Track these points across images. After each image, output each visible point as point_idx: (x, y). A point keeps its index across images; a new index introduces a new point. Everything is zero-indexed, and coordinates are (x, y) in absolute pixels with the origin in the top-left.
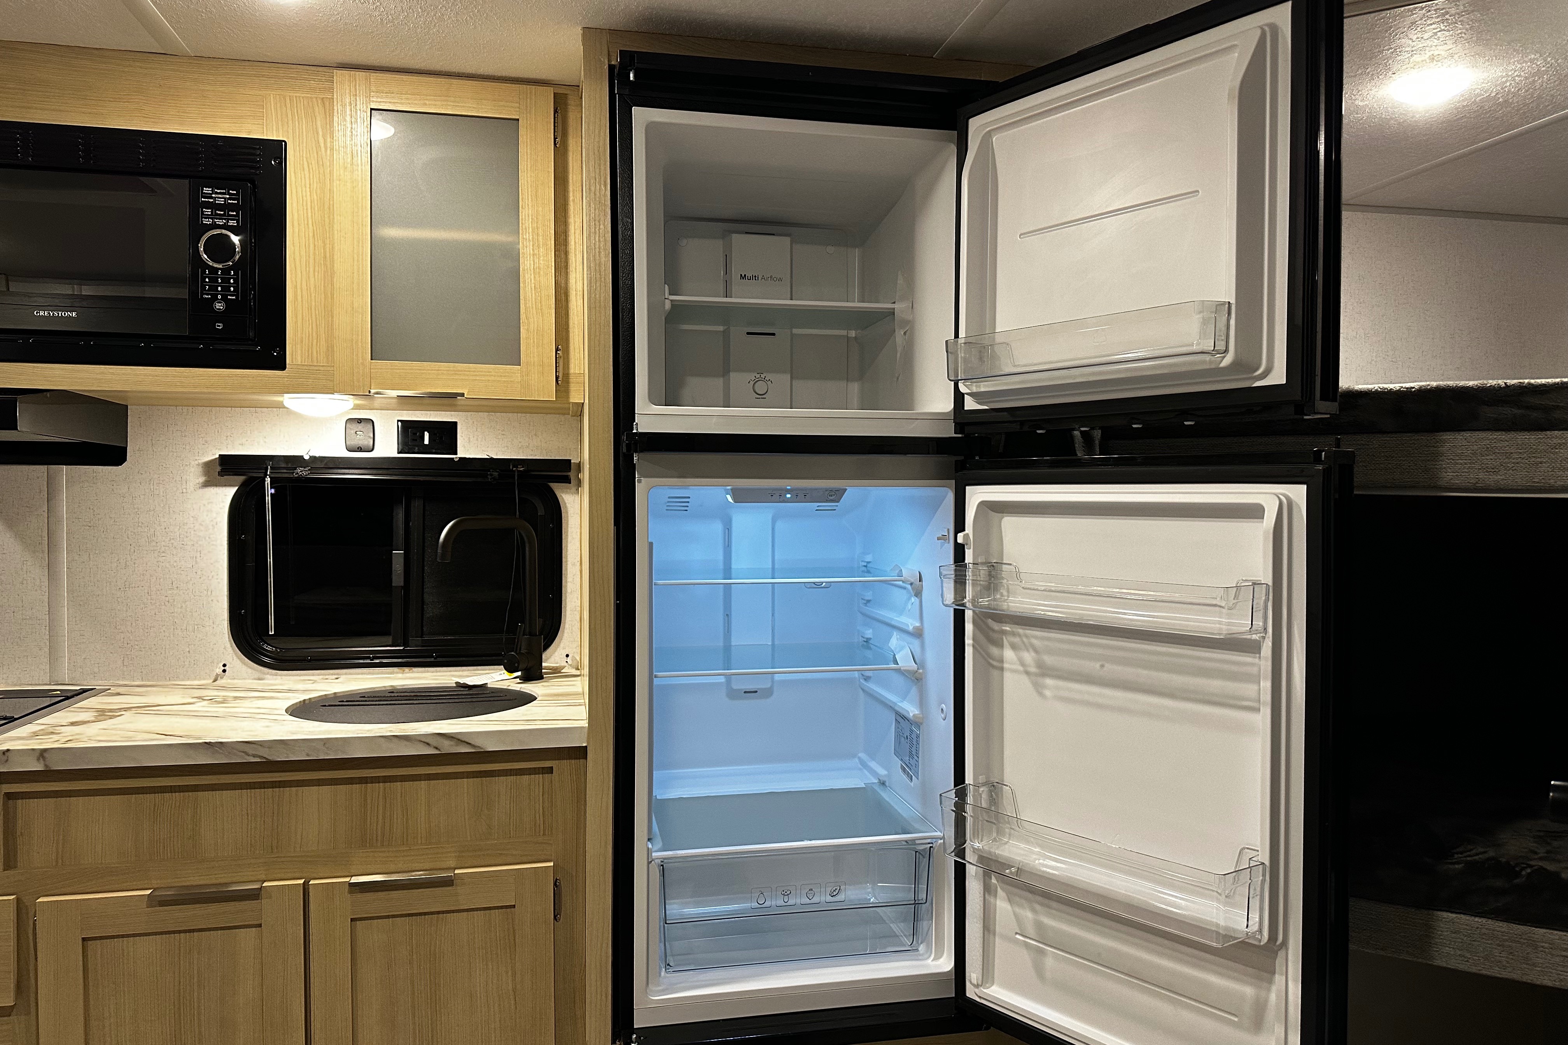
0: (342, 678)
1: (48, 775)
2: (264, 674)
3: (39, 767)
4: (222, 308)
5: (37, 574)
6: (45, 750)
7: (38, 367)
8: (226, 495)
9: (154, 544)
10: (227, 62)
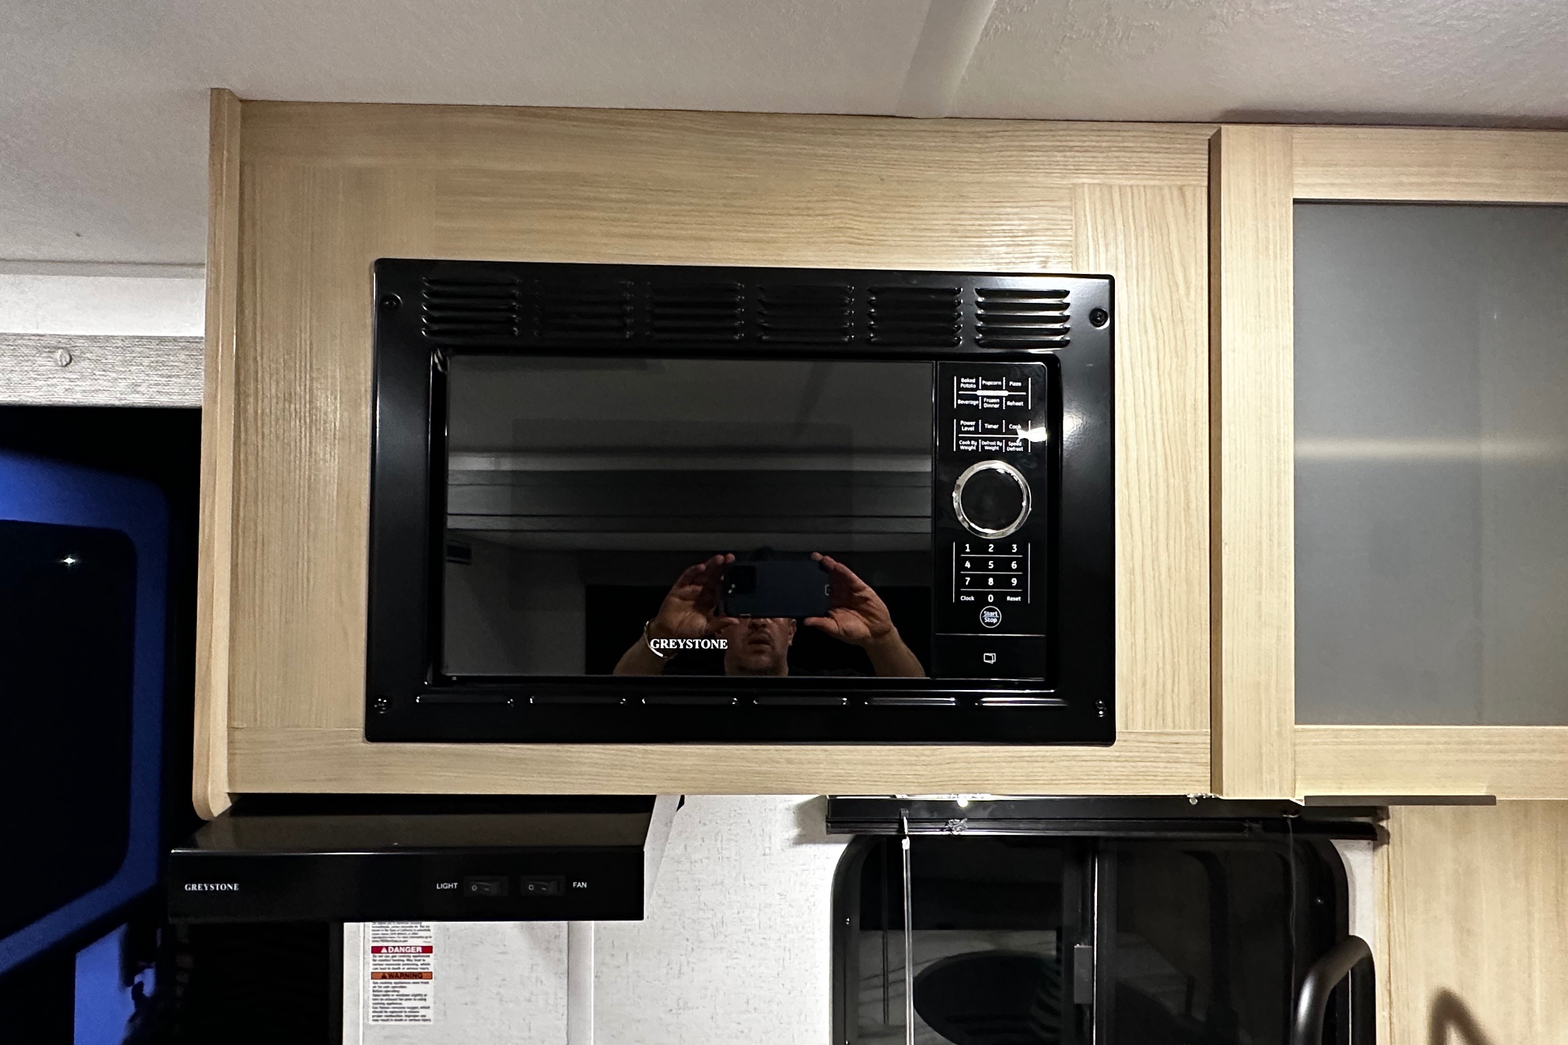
4: (995, 621)
5: (553, 986)
8: (828, 856)
9: (722, 938)
10: (1007, 125)
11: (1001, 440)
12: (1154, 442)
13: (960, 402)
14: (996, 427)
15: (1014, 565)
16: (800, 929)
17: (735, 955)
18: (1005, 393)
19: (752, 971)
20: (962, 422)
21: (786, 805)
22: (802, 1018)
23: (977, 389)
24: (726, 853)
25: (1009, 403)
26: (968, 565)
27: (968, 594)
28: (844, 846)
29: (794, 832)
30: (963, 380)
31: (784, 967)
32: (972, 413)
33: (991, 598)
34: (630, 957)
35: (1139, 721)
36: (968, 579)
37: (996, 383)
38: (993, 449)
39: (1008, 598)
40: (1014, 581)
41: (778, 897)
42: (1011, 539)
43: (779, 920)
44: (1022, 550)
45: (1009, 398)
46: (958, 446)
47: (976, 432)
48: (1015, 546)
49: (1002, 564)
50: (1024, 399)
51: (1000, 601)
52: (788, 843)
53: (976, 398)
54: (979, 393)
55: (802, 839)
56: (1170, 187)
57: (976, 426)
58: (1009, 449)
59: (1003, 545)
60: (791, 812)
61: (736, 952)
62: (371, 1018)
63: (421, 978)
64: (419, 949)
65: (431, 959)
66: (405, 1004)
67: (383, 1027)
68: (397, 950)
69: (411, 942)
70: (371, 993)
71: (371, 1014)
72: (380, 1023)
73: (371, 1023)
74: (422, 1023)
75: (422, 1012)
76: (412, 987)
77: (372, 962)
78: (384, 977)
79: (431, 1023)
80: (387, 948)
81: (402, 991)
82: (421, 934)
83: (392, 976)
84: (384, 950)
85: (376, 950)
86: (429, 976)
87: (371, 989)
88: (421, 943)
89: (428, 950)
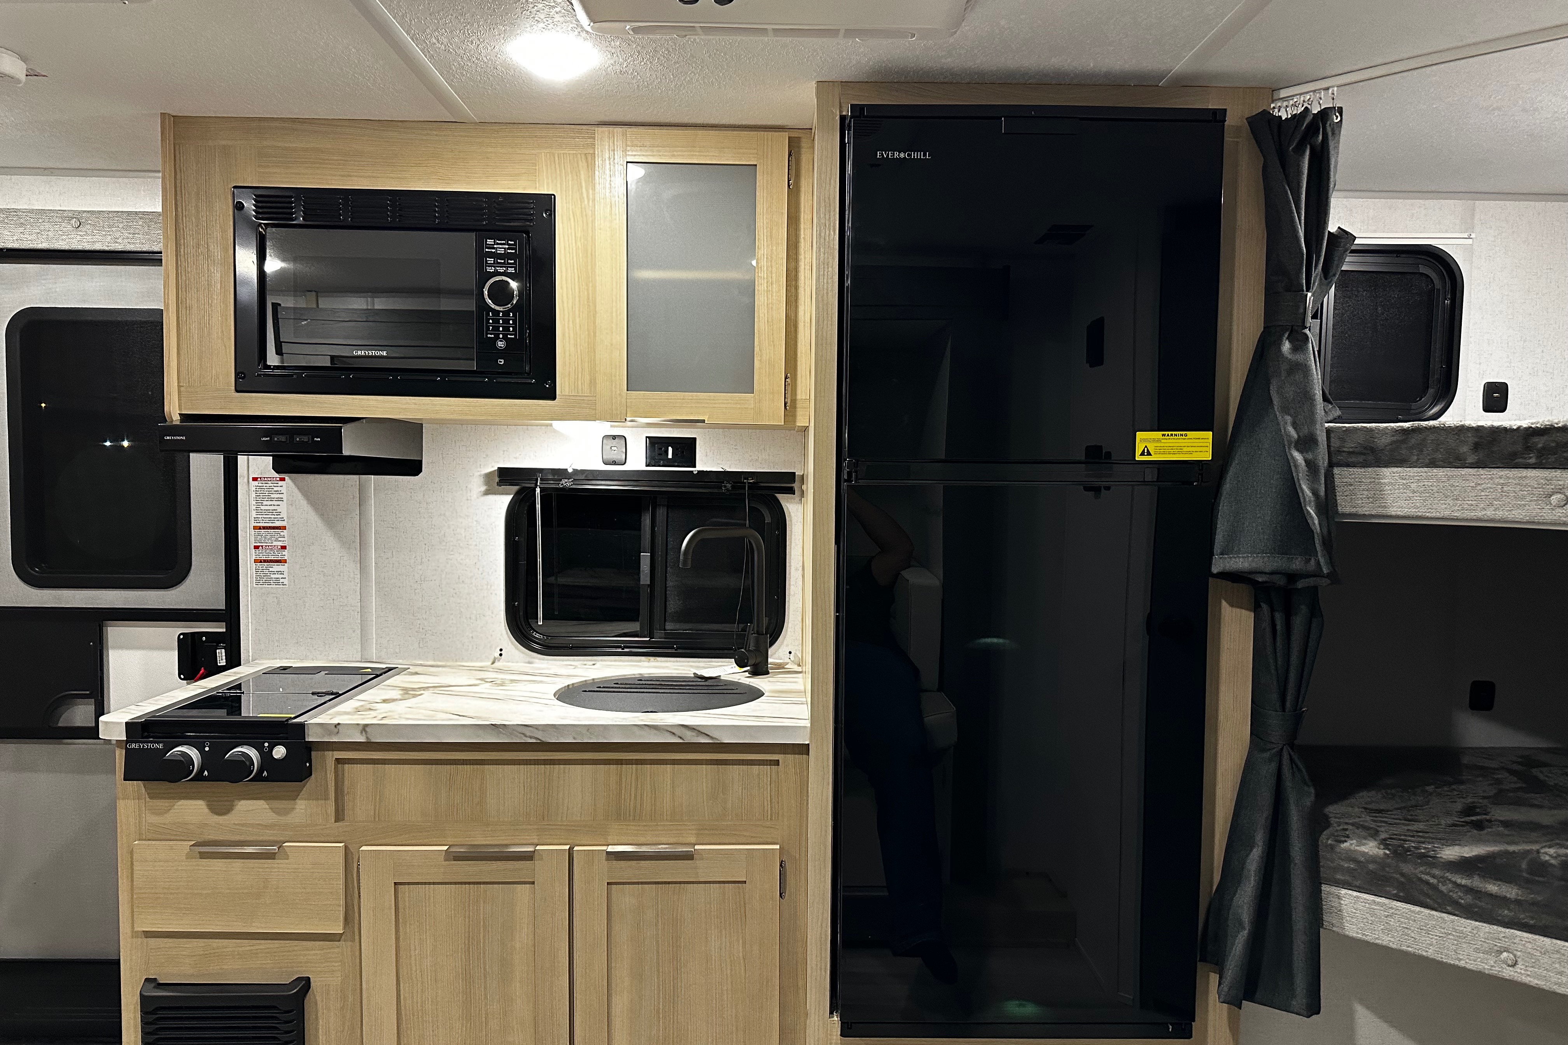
0: (598, 664)
1: (369, 746)
2: (534, 658)
3: (362, 739)
4: (503, 346)
5: (352, 568)
6: (366, 725)
7: (356, 399)
8: (502, 502)
9: (444, 544)
10: (507, 126)
11: (505, 267)
12: (574, 269)
13: (487, 250)
14: (503, 261)
15: (511, 322)
16: (488, 540)
17: (452, 553)
18: (507, 247)
19: (461, 561)
20: (488, 259)
21: (479, 473)
22: (489, 587)
23: (494, 244)
24: (446, 499)
25: (508, 251)
26: (491, 321)
27: (491, 334)
28: (512, 496)
29: (483, 488)
30: (488, 240)
31: (478, 559)
32: (491, 255)
33: (501, 336)
34: (394, 553)
35: (567, 390)
36: (491, 327)
37: (503, 242)
38: (502, 271)
39: (509, 336)
40: (511, 329)
41: (475, 523)
42: (510, 310)
43: (476, 534)
44: (514, 315)
45: (509, 249)
46: (486, 269)
47: (494, 263)
48: (511, 314)
49: (506, 321)
50: (515, 249)
51: (505, 337)
52: (480, 494)
53: (494, 248)
54: (495, 246)
55: (487, 493)
56: (580, 154)
57: (494, 261)
58: (508, 271)
59: (506, 313)
60: (482, 477)
61: (452, 551)
62: (254, 583)
63: (281, 562)
64: (280, 547)
65: (285, 552)
66: (272, 576)
67: (261, 588)
68: (267, 547)
69: (275, 543)
70: (254, 570)
71: (255, 581)
72: (259, 586)
73: (255, 586)
74: (282, 586)
75: (282, 580)
76: (276, 567)
77: (254, 554)
78: (261, 562)
79: (287, 586)
80: (262, 546)
81: (271, 569)
82: (280, 539)
83: (265, 561)
84: (261, 548)
85: (256, 547)
86: (285, 561)
87: (254, 568)
88: (281, 544)
89: (284, 548)
